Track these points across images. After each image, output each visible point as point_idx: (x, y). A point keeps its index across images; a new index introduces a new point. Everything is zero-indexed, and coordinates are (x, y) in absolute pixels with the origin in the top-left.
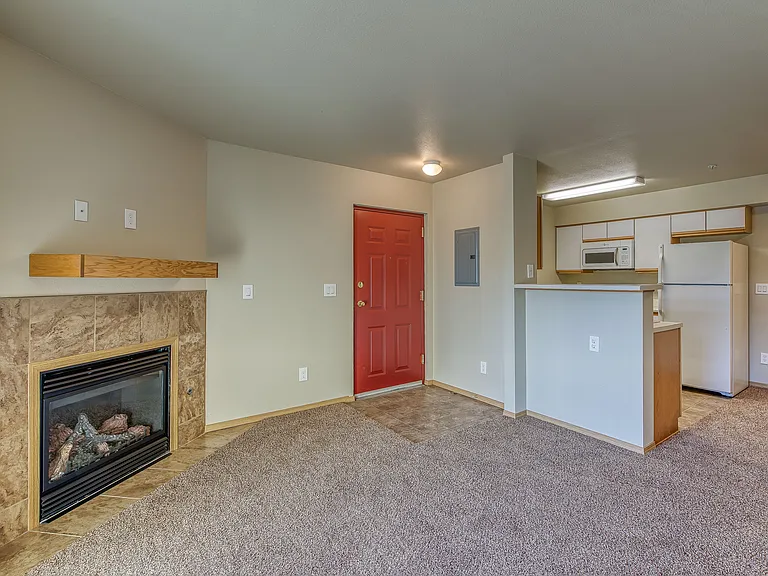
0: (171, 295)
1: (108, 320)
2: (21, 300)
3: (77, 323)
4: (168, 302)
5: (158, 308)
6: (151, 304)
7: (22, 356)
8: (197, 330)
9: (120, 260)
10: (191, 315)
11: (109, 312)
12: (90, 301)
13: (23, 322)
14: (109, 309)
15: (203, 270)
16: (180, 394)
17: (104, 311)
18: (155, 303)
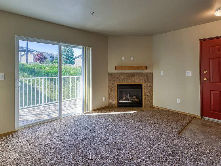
0: (142, 73)
1: (128, 77)
2: (114, 73)
3: (122, 77)
4: (141, 75)
5: (139, 76)
6: (137, 75)
7: (115, 81)
8: (150, 82)
9: (122, 67)
10: (148, 78)
11: (128, 76)
12: (125, 74)
13: (115, 76)
14: (128, 75)
15: (142, 68)
16: (145, 95)
17: (127, 76)
18: (138, 75)
